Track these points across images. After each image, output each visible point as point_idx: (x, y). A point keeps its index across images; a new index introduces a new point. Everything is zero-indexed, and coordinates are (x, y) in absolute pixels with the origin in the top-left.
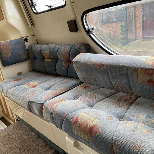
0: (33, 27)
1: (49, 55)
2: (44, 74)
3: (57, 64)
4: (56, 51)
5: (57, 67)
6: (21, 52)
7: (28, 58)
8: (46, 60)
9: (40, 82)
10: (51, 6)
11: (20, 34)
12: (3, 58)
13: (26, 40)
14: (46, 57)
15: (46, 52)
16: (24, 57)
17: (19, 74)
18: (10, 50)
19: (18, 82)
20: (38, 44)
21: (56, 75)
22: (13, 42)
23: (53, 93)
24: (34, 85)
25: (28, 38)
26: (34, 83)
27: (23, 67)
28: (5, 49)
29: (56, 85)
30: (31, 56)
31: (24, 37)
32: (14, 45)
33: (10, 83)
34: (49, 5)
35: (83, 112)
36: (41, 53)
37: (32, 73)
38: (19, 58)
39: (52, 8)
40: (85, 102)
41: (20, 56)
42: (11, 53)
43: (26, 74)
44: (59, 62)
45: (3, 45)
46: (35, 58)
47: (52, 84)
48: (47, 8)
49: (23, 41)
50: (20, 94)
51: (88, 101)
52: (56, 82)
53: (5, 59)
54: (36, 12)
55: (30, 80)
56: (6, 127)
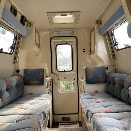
0: (114, 59)
1: (118, 82)
2: (112, 97)
3: (122, 90)
4: (123, 79)
5: (121, 92)
6: (101, 76)
7: (105, 82)
8: (116, 85)
9: (104, 101)
10: (128, 45)
11: (104, 64)
12: (88, 78)
13: (107, 68)
14: (116, 83)
15: (117, 79)
16: (103, 80)
17: (96, 92)
18: (93, 74)
19: (91, 97)
20: (116, 72)
21: (120, 100)
22: (96, 68)
23: (106, 110)
24: (99, 101)
25: (109, 67)
26: (100, 100)
27: (100, 87)
28: (90, 72)
29: (113, 106)
30: (108, 81)
31: (106, 66)
32: (97, 70)
33: (86, 95)
34: (126, 44)
35: (113, 129)
36: (113, 79)
37: (105, 94)
38: (98, 80)
39: (128, 46)
40: (123, 124)
41: (100, 79)
42: (93, 75)
43: (100, 93)
44: (124, 89)
45: (90, 69)
46: (110, 83)
47: (112, 104)
48: (125, 47)
49: (104, 68)
50: (86, 104)
51: (125, 125)
52: (115, 104)
53: (88, 79)
54: (117, 49)
55: (100, 97)
56: (79, 127)
